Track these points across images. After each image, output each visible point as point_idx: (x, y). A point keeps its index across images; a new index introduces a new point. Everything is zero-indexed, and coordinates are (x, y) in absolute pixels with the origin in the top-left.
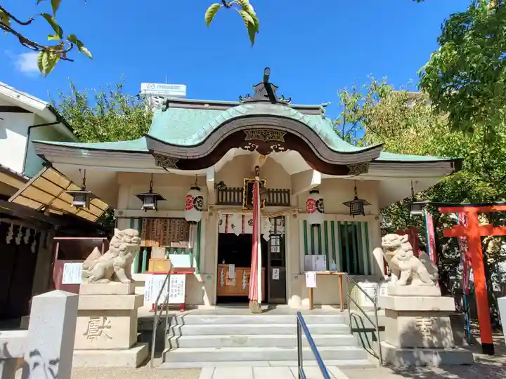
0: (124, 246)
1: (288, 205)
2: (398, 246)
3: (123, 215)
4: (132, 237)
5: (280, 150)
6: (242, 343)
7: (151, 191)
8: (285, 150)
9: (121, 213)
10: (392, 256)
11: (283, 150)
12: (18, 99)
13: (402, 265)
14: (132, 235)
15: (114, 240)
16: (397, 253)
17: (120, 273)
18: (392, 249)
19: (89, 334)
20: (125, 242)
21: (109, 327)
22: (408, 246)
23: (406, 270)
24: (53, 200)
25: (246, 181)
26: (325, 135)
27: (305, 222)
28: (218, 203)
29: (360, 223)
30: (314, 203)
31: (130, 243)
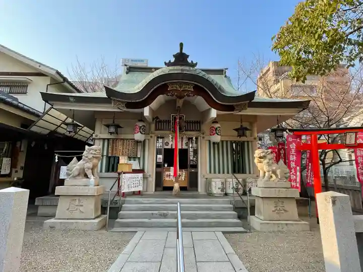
0: (91, 156)
1: (200, 131)
2: (265, 156)
3: (98, 137)
4: (96, 151)
5: (190, 96)
6: (165, 216)
7: (114, 122)
8: (194, 96)
9: (96, 136)
11: (192, 96)
12: (40, 68)
15: (85, 153)
17: (89, 173)
19: (70, 210)
20: (92, 154)
21: (82, 206)
24: (57, 128)
25: (173, 116)
26: (219, 86)
27: (210, 141)
28: (156, 130)
29: (244, 142)
30: (214, 130)
31: (95, 154)
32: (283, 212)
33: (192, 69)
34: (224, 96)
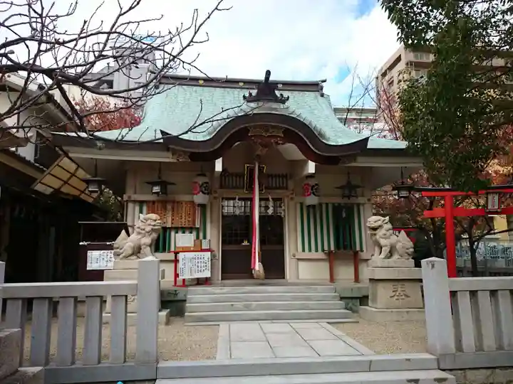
0: (148, 229)
1: (287, 188)
2: (380, 226)
3: (132, 199)
4: (155, 220)
5: (280, 144)
7: (160, 178)
8: (284, 144)
9: (129, 197)
10: (375, 234)
11: (282, 144)
13: (383, 242)
14: (155, 219)
15: (139, 224)
16: (380, 233)
17: (147, 251)
18: (375, 229)
20: (150, 225)
22: (389, 226)
23: (386, 246)
24: (63, 184)
25: (248, 167)
26: (319, 130)
27: (302, 204)
28: (221, 187)
29: (353, 204)
30: (310, 188)
31: (154, 226)
32: (403, 297)
33: (282, 106)
34: (326, 144)
